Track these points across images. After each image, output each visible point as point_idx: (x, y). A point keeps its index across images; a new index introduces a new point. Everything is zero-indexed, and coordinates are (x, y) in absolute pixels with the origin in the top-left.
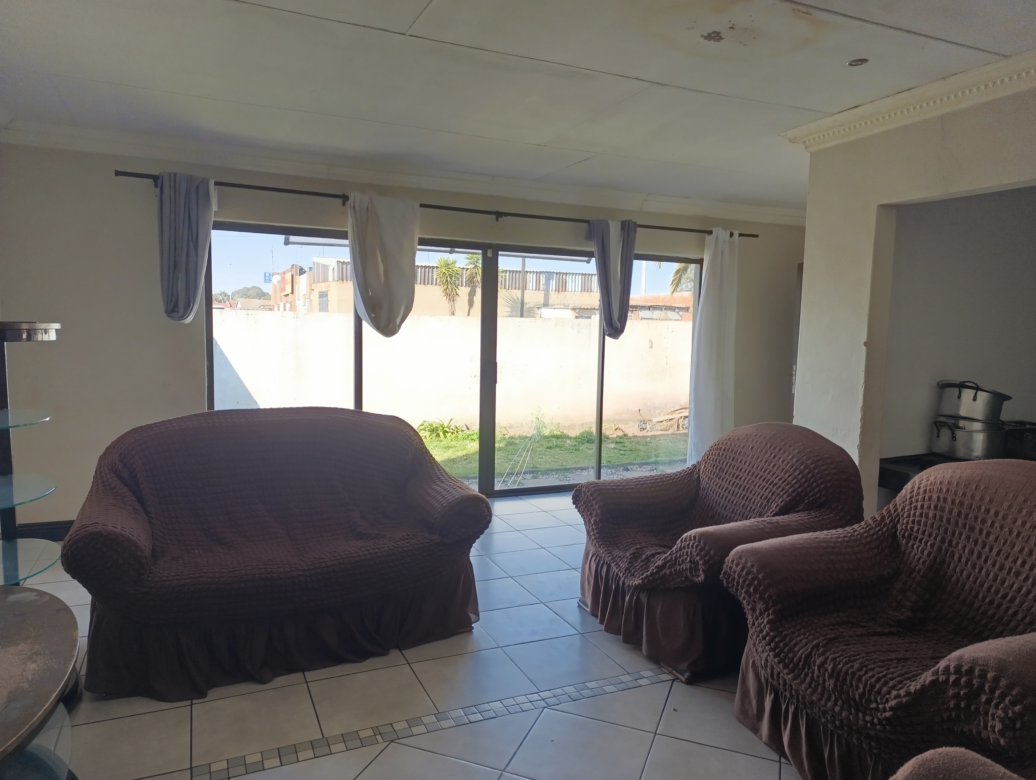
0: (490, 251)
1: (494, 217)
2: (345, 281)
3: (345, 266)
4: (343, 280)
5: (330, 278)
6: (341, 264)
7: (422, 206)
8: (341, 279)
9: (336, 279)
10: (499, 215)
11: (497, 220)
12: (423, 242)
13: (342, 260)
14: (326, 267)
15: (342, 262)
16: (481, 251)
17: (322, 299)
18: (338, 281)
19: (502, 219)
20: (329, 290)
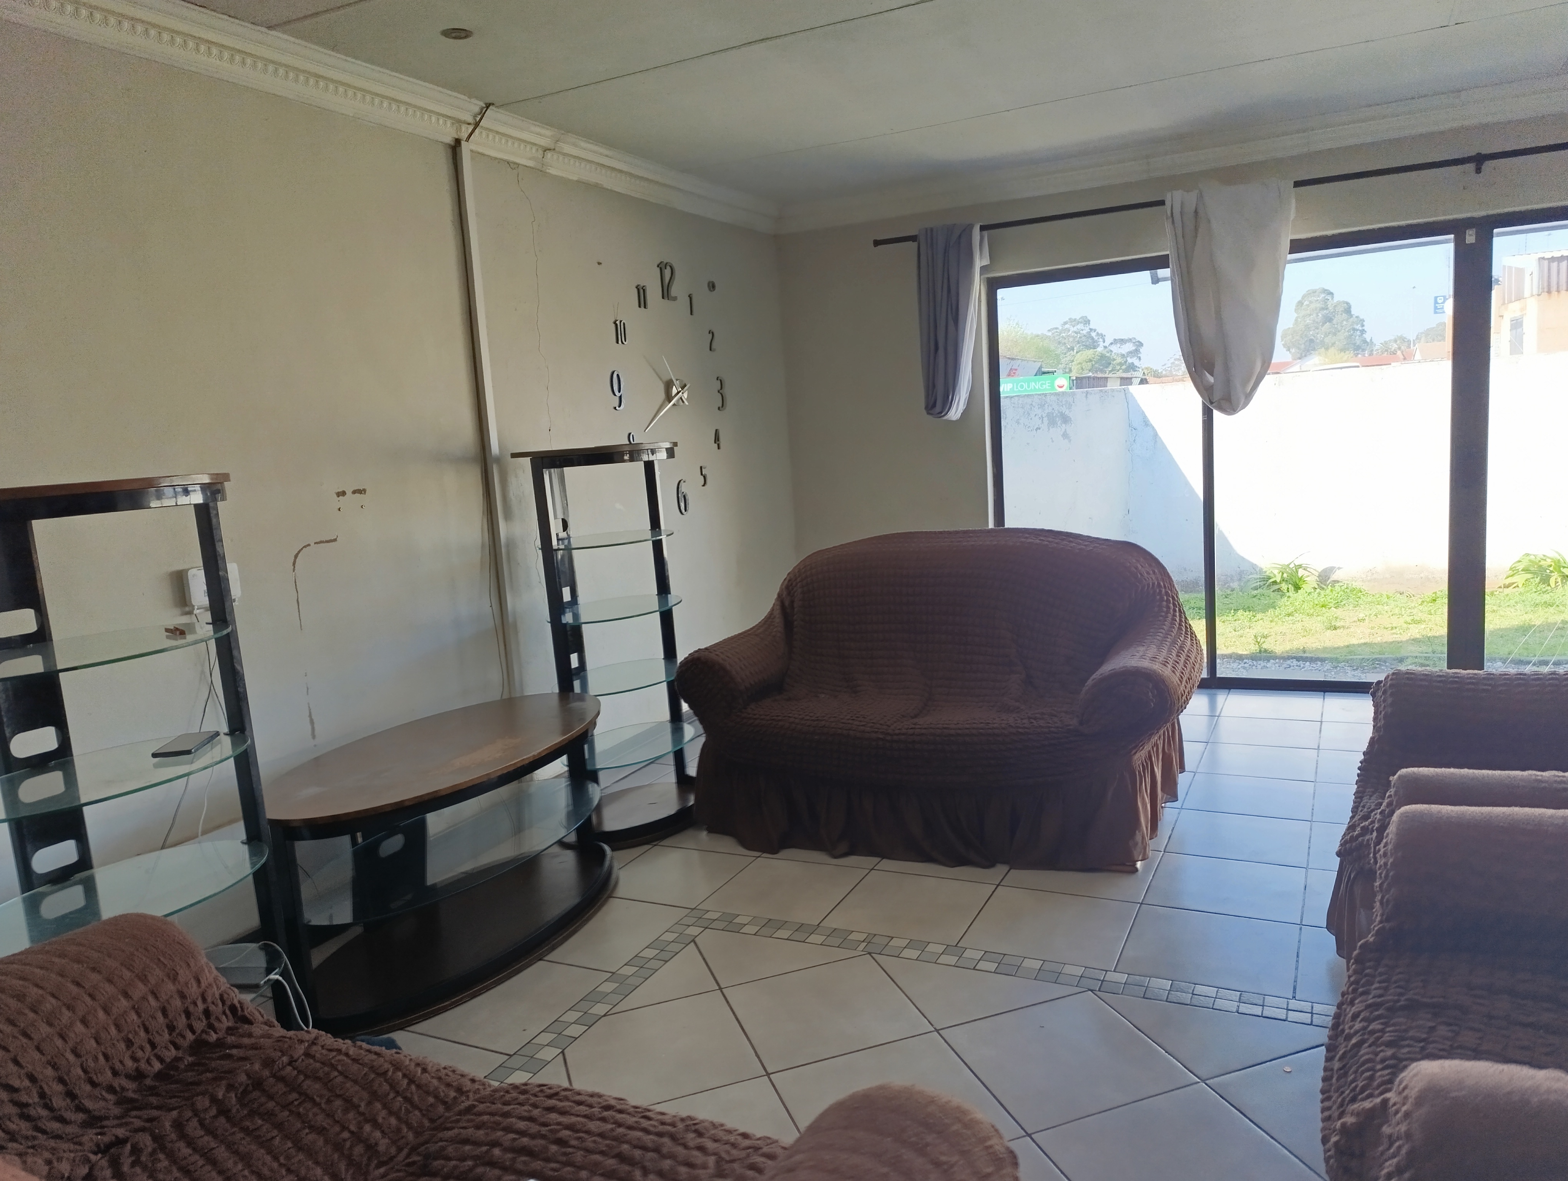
0: (1471, 232)
1: (1470, 167)
2: (1554, 293)
3: (1555, 265)
4: (1549, 292)
5: (1527, 293)
6: (1546, 262)
7: (1297, 184)
8: (1546, 290)
9: (1535, 292)
10: (1479, 160)
11: (1478, 170)
12: (1298, 246)
13: (1548, 255)
14: (1520, 272)
15: (1548, 259)
16: (1452, 236)
17: (1514, 331)
18: (1539, 295)
19: (1488, 165)
20: (1525, 314)
